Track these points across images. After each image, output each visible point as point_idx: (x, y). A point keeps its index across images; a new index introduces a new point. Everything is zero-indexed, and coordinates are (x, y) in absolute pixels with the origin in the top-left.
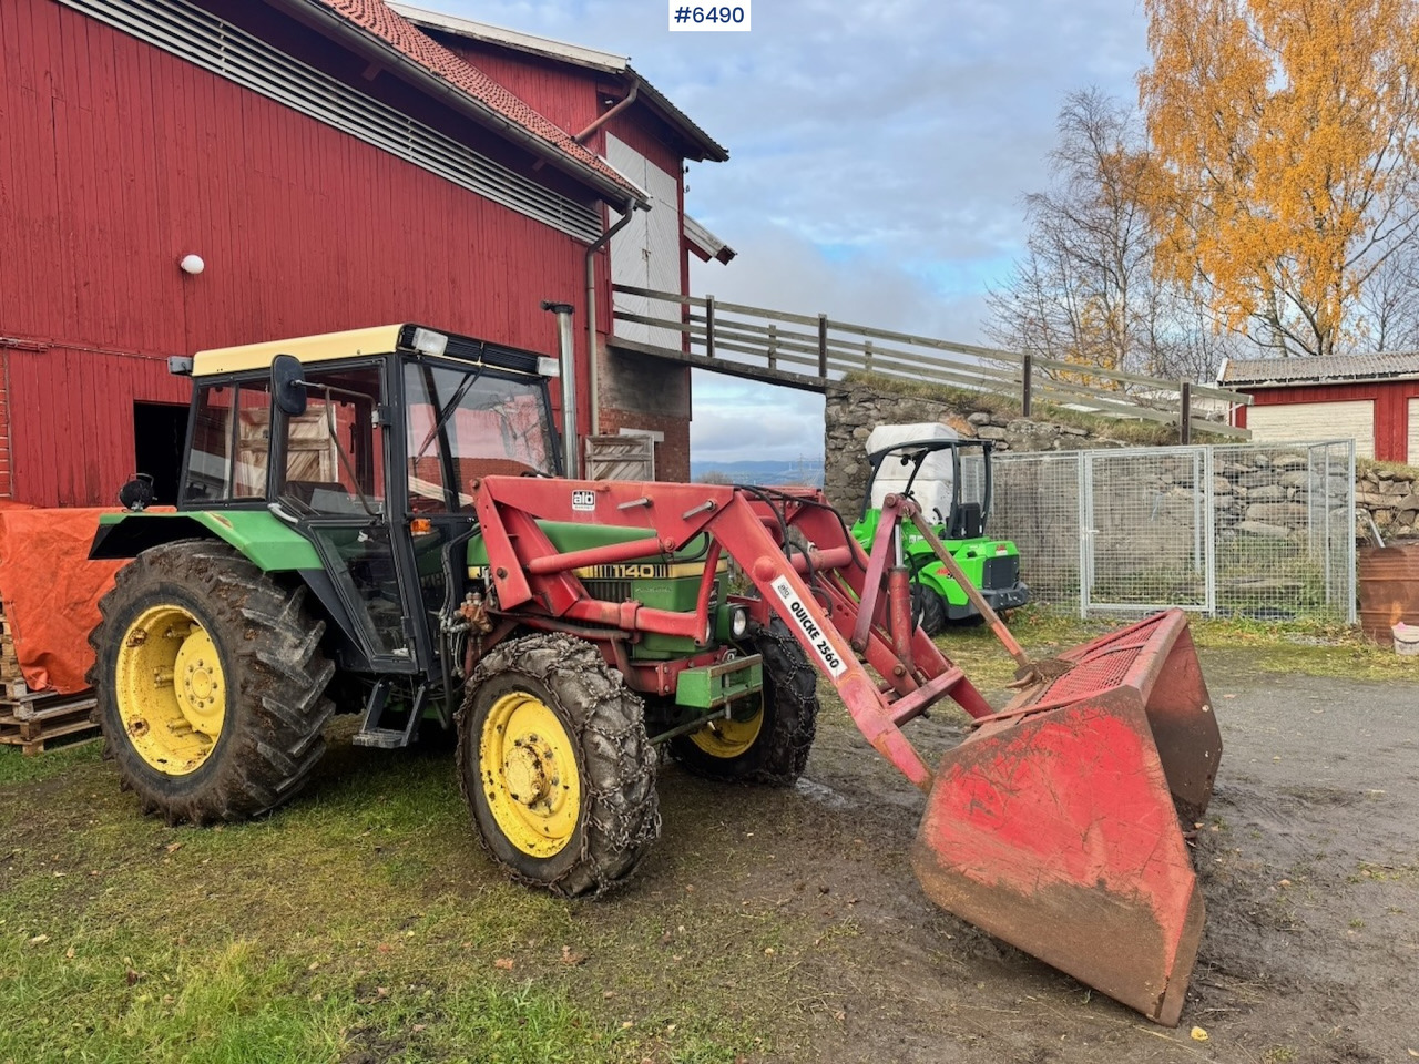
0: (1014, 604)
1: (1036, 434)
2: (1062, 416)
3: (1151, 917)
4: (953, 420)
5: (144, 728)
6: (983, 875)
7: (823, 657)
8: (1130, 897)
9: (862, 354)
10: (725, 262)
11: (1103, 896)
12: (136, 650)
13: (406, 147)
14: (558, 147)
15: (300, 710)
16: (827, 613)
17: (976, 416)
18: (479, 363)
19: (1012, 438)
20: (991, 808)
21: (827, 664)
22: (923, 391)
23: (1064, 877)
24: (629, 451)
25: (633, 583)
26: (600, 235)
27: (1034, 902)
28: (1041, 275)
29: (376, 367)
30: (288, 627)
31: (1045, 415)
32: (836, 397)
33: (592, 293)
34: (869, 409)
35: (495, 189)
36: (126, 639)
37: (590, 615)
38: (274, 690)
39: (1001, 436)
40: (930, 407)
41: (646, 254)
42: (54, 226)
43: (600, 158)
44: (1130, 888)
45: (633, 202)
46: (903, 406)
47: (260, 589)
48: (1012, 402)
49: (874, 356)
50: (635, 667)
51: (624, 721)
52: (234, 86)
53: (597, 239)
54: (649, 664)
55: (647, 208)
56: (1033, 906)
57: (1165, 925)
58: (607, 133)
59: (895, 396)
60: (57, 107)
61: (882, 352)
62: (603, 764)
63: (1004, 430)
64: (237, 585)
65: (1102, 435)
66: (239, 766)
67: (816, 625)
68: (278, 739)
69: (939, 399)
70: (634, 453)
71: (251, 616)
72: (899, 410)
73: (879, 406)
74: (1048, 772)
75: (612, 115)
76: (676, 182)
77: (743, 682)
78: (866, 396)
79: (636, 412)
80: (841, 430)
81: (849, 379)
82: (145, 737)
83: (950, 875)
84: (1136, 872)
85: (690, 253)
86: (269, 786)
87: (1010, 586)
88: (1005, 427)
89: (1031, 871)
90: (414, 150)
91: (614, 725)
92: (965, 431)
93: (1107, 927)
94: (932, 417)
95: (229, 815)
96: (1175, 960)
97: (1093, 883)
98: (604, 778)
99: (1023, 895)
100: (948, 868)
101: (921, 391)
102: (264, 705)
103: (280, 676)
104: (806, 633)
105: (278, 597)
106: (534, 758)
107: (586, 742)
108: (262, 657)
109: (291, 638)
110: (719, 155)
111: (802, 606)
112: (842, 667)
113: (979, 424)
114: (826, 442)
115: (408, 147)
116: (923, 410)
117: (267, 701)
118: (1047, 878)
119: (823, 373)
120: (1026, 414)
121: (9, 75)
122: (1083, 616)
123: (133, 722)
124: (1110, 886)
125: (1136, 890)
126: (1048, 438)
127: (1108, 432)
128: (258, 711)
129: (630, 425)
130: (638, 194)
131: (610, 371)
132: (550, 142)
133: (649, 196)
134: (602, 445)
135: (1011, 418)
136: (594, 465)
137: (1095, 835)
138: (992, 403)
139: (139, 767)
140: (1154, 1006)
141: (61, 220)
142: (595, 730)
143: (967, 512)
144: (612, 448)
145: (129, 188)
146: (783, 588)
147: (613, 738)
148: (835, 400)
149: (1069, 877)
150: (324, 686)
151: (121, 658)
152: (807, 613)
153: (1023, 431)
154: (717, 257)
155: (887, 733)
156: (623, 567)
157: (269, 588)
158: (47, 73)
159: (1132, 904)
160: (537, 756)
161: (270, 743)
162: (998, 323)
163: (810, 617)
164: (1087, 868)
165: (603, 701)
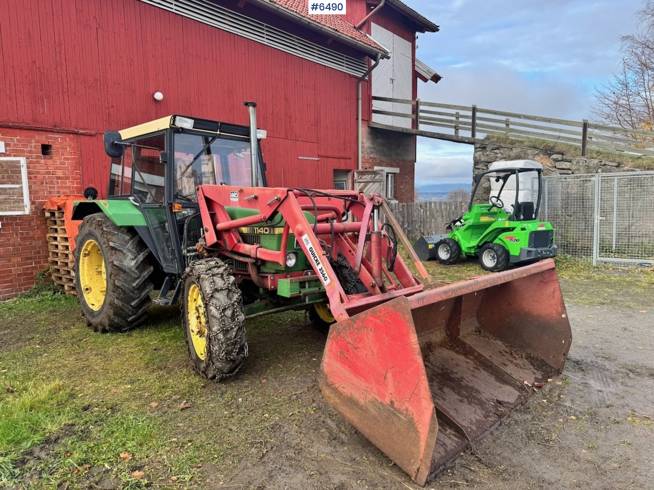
0: (546, 256)
1: (588, 166)
2: (604, 155)
3: (414, 426)
4: (542, 158)
5: (89, 291)
6: (345, 390)
7: (321, 275)
8: (404, 413)
9: (504, 125)
10: (436, 82)
11: (392, 411)
12: (86, 258)
13: (263, 38)
14: (338, 31)
15: (134, 287)
16: (325, 253)
17: (555, 156)
18: (218, 132)
19: (574, 168)
20: (348, 356)
21: (323, 278)
22: (526, 143)
23: (377, 397)
24: (374, 177)
25: (261, 236)
26: (365, 72)
27: (364, 408)
28: (629, 80)
29: (163, 135)
30: (129, 251)
31: (594, 155)
32: (479, 148)
33: (360, 101)
34: (497, 154)
35: (310, 54)
36: (82, 254)
37: (241, 251)
38: (122, 277)
39: (568, 167)
40: (529, 152)
41: (392, 80)
42: (98, 83)
43: (367, 35)
44: (405, 408)
45: (380, 55)
46: (515, 151)
47: (120, 234)
48: (576, 148)
49: (511, 127)
50: (261, 276)
51: (227, 300)
52: (179, 16)
53: (363, 74)
54: (265, 275)
55: (388, 58)
56: (363, 410)
57: (420, 431)
58: (372, 23)
59: (511, 146)
60: (99, 32)
61: (514, 124)
62: (214, 320)
63: (570, 163)
64: (110, 232)
65: (627, 166)
66: (111, 309)
67: (319, 259)
68: (125, 298)
69: (535, 147)
70: (376, 178)
71: (113, 245)
72: (512, 154)
73: (502, 152)
74: (370, 340)
75: (373, 14)
76: (411, 44)
77: (318, 286)
78: (495, 146)
79: (383, 159)
80: (482, 165)
81: (487, 138)
82: (89, 294)
83: (332, 389)
84: (407, 399)
85: (418, 79)
86: (125, 318)
87: (547, 246)
88: (571, 162)
89: (363, 391)
90: (267, 39)
91: (221, 302)
92: (549, 164)
93: (395, 426)
94: (530, 157)
95: (109, 329)
96: (424, 450)
97: (389, 402)
98: (214, 327)
99: (360, 404)
100: (331, 385)
101: (525, 143)
102: (116, 283)
103: (125, 272)
104: (315, 262)
105: (127, 238)
106: (197, 315)
107: (208, 309)
108: (116, 263)
109: (130, 256)
110: (434, 28)
111: (314, 250)
112: (328, 281)
113: (556, 160)
114: (473, 171)
115: (264, 38)
116: (526, 154)
117: (117, 282)
118: (370, 397)
119: (473, 135)
120: (583, 154)
121: (78, 20)
122: (594, 264)
123: (85, 288)
124: (396, 405)
125: (407, 410)
126: (595, 168)
127: (631, 164)
128: (115, 286)
129: (380, 164)
130: (384, 51)
131: (370, 139)
132: (334, 29)
133: (389, 51)
134: (362, 175)
135: (574, 157)
136: (358, 184)
137: (389, 376)
138: (563, 149)
139: (85, 306)
140: (415, 474)
141: (101, 80)
142: (211, 304)
143: (524, 207)
144: (367, 175)
145: (131, 65)
146: (306, 240)
147: (218, 308)
148: (479, 149)
149: (379, 397)
150: (146, 277)
151: (81, 261)
152: (316, 253)
153: (580, 164)
154: (431, 79)
155: (342, 315)
156: (258, 228)
157: (124, 234)
158: (94, 17)
159: (405, 417)
160: (199, 314)
161: (121, 300)
162: (601, 108)
163: (316, 255)
164: (386, 394)
165: (216, 290)
